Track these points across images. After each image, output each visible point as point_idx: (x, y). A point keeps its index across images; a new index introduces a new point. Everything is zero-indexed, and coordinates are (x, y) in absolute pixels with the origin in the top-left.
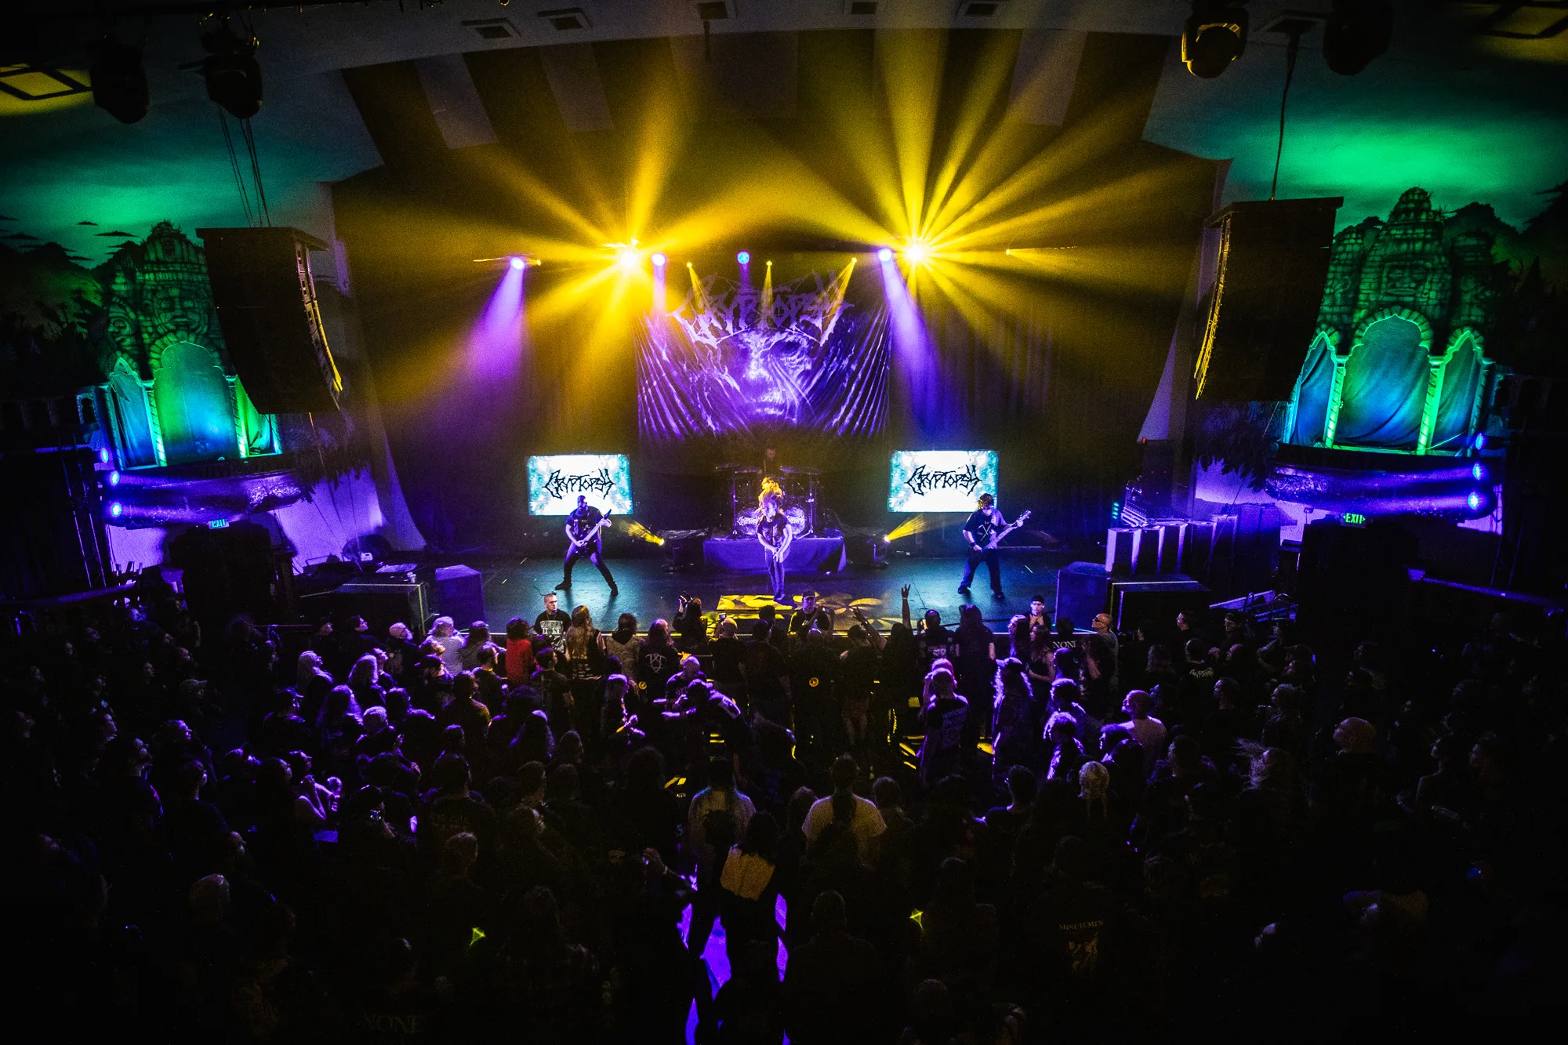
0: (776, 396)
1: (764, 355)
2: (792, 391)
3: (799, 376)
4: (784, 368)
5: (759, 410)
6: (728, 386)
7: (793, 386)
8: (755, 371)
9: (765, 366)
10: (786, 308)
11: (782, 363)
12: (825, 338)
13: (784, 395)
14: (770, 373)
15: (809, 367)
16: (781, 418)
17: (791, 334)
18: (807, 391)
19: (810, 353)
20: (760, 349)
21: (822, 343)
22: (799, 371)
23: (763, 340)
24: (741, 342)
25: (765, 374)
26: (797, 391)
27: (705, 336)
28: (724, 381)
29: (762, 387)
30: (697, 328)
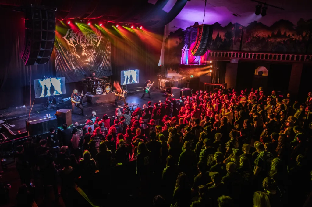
0: (89, 60)
1: (85, 49)
2: (92, 58)
3: (93, 55)
4: (90, 52)
5: (85, 64)
6: (77, 57)
7: (92, 57)
8: (84, 54)
9: (86, 52)
10: (90, 37)
11: (89, 51)
12: (98, 45)
13: (90, 59)
14: (87, 54)
15: (95, 52)
16: (90, 65)
17: (91, 44)
18: (95, 58)
19: (95, 49)
20: (84, 48)
21: (97, 46)
22: (93, 53)
23: (85, 45)
24: (80, 46)
25: (86, 54)
26: (93, 58)
27: (72, 44)
28: (77, 56)
29: (85, 57)
30: (70, 42)
